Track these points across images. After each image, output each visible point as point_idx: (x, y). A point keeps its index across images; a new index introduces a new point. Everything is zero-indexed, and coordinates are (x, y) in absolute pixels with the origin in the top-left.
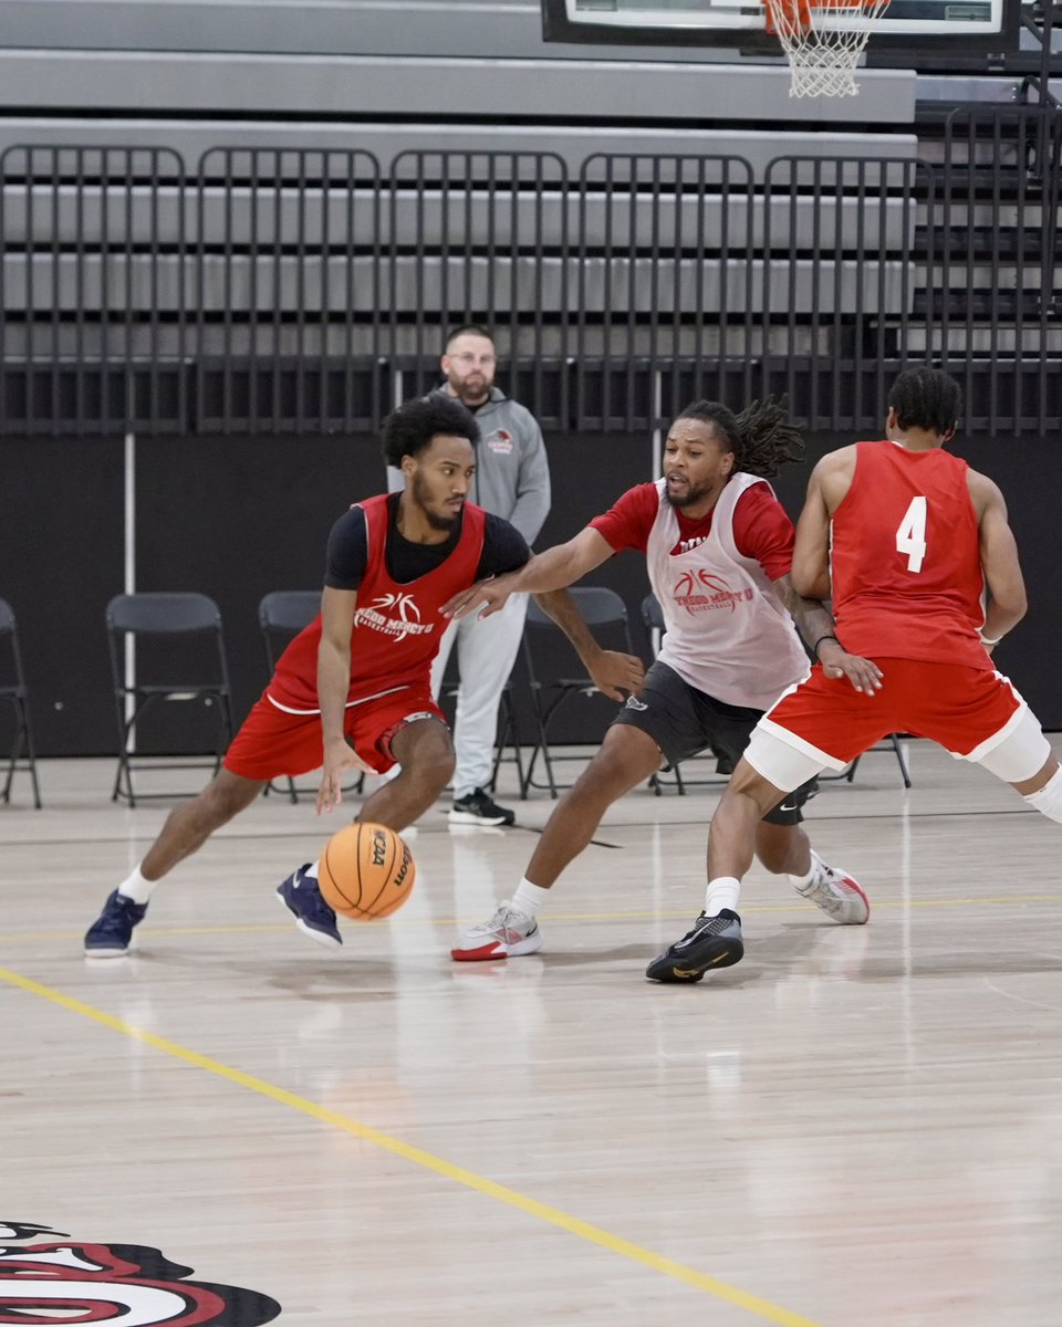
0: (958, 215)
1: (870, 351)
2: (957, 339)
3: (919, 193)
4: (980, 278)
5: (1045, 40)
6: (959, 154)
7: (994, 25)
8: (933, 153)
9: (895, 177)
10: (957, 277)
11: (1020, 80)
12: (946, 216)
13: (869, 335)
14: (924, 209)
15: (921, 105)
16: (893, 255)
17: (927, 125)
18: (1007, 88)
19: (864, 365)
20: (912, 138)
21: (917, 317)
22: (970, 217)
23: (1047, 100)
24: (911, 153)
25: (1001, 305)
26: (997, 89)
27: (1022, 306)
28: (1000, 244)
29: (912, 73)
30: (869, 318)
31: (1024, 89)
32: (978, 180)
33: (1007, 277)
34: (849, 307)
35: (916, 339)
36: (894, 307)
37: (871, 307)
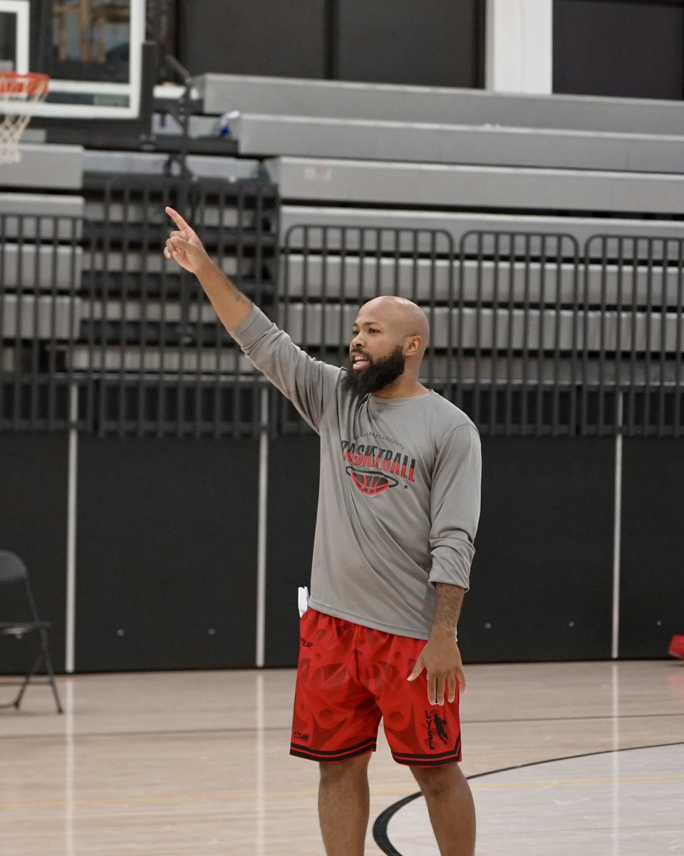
0: (114, 262)
1: (44, 367)
2: (112, 360)
3: (85, 244)
4: (132, 311)
5: (185, 125)
6: (116, 213)
7: (132, 112)
8: (96, 212)
9: (65, 230)
10: (113, 311)
11: (164, 157)
12: (105, 262)
13: (44, 356)
14: (88, 257)
15: (87, 175)
16: (63, 293)
17: (92, 190)
18: (156, 163)
19: (37, 379)
20: (78, 201)
21: (82, 341)
22: (124, 263)
23: (186, 173)
24: (78, 212)
25: (148, 333)
26: (148, 163)
27: (165, 335)
28: (148, 285)
29: (78, 150)
30: (44, 343)
31: (168, 165)
32: (131, 235)
33: (153, 311)
34: (27, 332)
35: (81, 359)
36: (63, 333)
37: (45, 333)
